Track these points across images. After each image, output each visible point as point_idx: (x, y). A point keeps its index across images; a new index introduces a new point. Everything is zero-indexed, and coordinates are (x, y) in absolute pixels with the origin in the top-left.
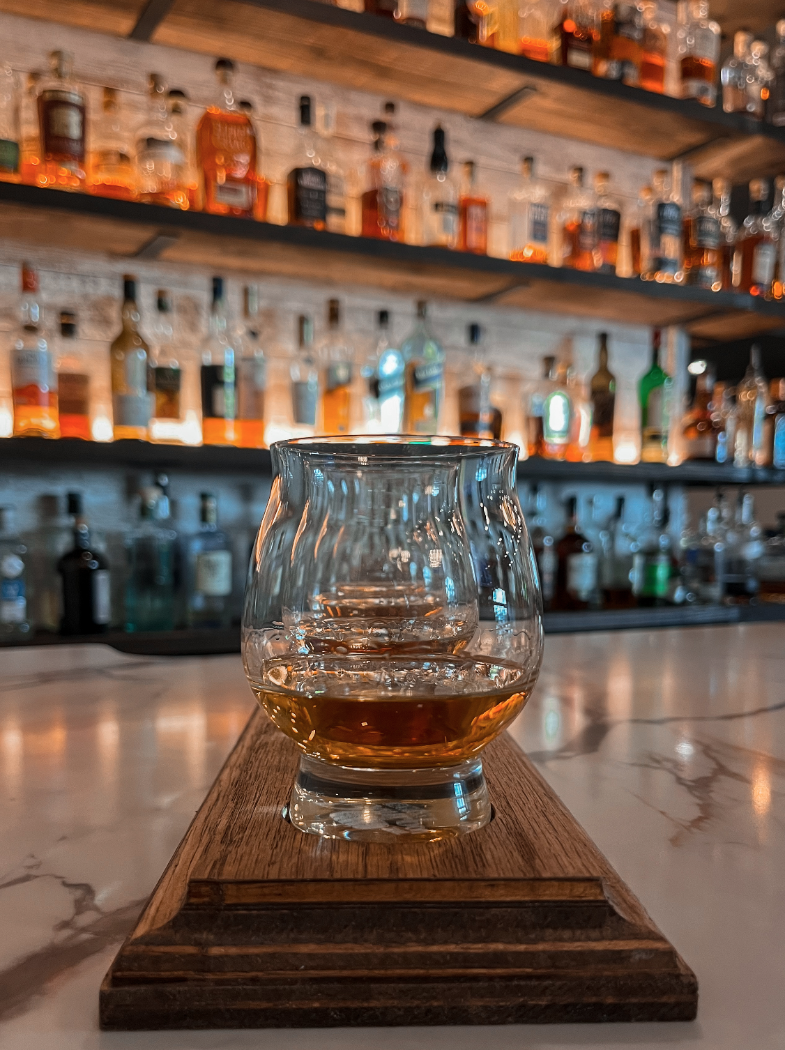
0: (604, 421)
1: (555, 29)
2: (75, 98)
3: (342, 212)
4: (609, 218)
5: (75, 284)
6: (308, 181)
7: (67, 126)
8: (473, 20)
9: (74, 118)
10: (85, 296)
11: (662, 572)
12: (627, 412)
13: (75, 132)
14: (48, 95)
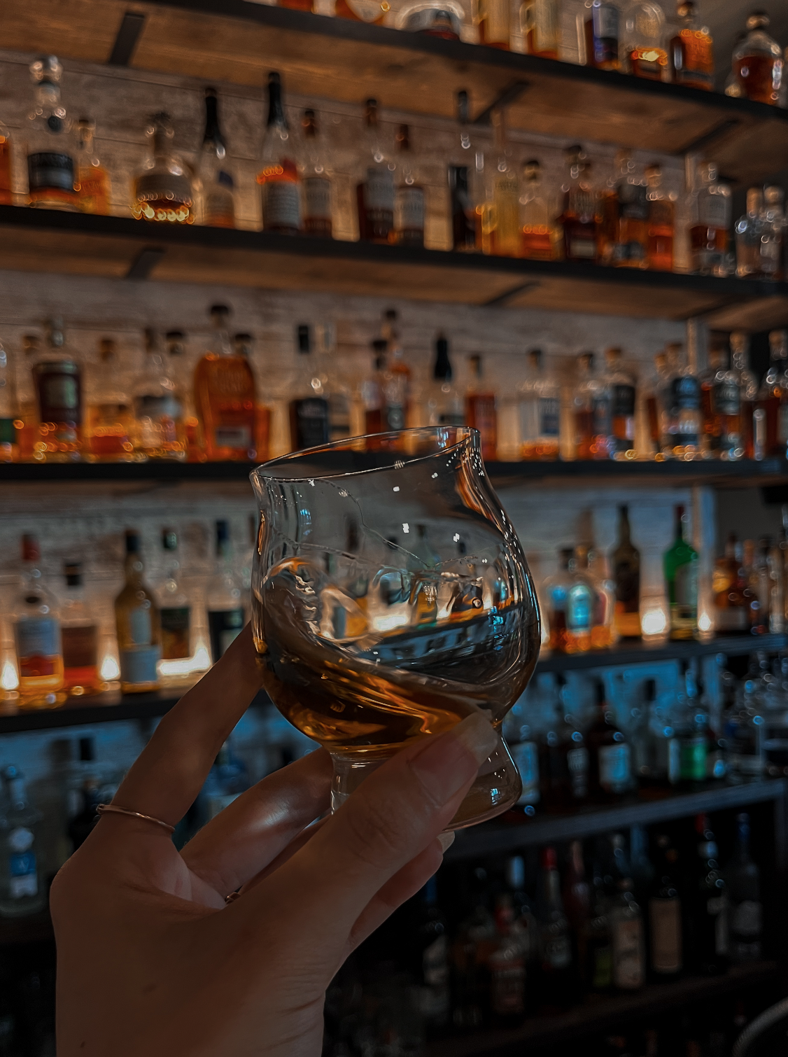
0: (630, 598)
1: (557, 220)
2: (69, 368)
3: (346, 429)
4: (624, 394)
5: (81, 527)
6: (309, 411)
7: (61, 396)
8: (470, 226)
9: (69, 387)
10: (91, 537)
11: (699, 754)
12: (653, 578)
13: (71, 400)
14: (42, 368)
